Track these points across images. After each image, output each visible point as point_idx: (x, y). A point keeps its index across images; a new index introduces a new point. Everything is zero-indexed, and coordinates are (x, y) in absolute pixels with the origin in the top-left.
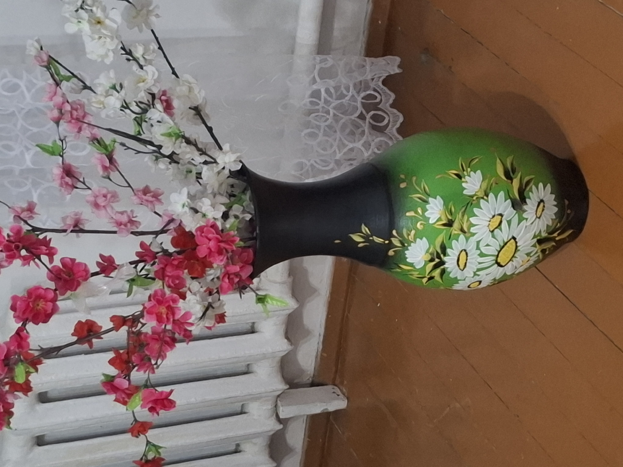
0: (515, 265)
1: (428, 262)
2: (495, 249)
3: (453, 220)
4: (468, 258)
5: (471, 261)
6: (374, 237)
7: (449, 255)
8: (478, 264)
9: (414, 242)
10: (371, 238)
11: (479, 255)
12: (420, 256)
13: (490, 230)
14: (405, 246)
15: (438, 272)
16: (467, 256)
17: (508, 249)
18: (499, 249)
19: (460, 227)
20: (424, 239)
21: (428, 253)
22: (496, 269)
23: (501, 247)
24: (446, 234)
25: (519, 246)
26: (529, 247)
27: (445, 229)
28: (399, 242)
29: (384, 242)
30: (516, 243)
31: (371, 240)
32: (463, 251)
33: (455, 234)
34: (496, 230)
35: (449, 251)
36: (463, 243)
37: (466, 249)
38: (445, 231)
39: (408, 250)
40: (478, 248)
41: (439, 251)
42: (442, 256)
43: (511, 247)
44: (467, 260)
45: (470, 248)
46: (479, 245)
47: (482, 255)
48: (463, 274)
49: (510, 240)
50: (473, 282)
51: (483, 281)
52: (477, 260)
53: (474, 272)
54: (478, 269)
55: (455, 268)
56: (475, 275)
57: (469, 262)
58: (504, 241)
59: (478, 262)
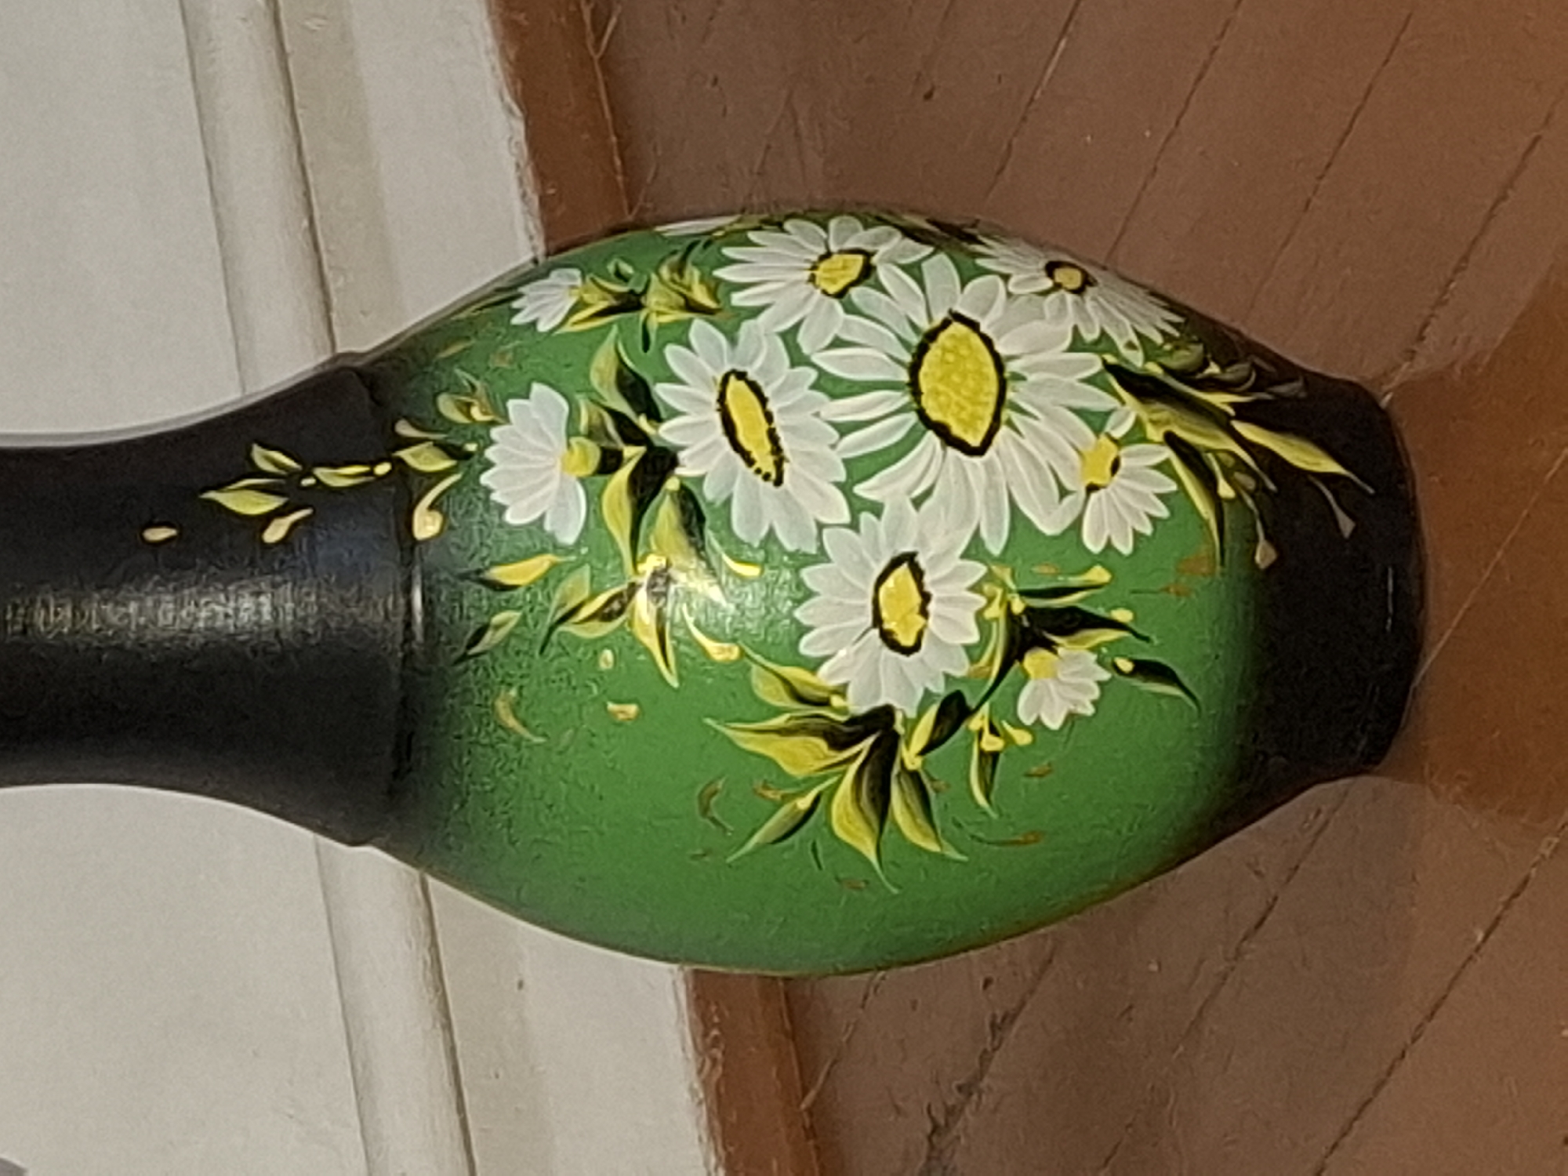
0: (1042, 460)
1: (600, 479)
2: (885, 357)
3: (639, 289)
4: (772, 406)
5: (793, 419)
6: (322, 473)
7: (675, 413)
8: (836, 434)
9: (499, 419)
10: (308, 482)
11: (815, 387)
12: (553, 466)
13: (825, 292)
14: (468, 456)
15: (665, 512)
16: (763, 401)
17: (950, 357)
18: (908, 358)
19: (682, 301)
20: (537, 388)
21: (578, 434)
22: (944, 456)
23: (914, 350)
24: (624, 337)
25: (1011, 358)
26: (1073, 379)
27: (610, 324)
28: (439, 452)
29: (371, 473)
30: (987, 341)
31: (309, 488)
32: (732, 378)
33: (662, 327)
34: (855, 293)
35: (662, 392)
36: (719, 347)
37: (740, 369)
38: (615, 330)
39: (488, 465)
40: (798, 359)
41: (623, 407)
42: (643, 422)
43: (964, 351)
44: (769, 417)
45: (758, 363)
46: (798, 347)
47: (831, 386)
48: (790, 507)
49: (945, 324)
50: (878, 570)
51: (922, 561)
52: (823, 414)
53: (845, 488)
54: (847, 462)
55: (734, 474)
56: (857, 506)
57: (791, 429)
58: (914, 327)
59: (835, 425)
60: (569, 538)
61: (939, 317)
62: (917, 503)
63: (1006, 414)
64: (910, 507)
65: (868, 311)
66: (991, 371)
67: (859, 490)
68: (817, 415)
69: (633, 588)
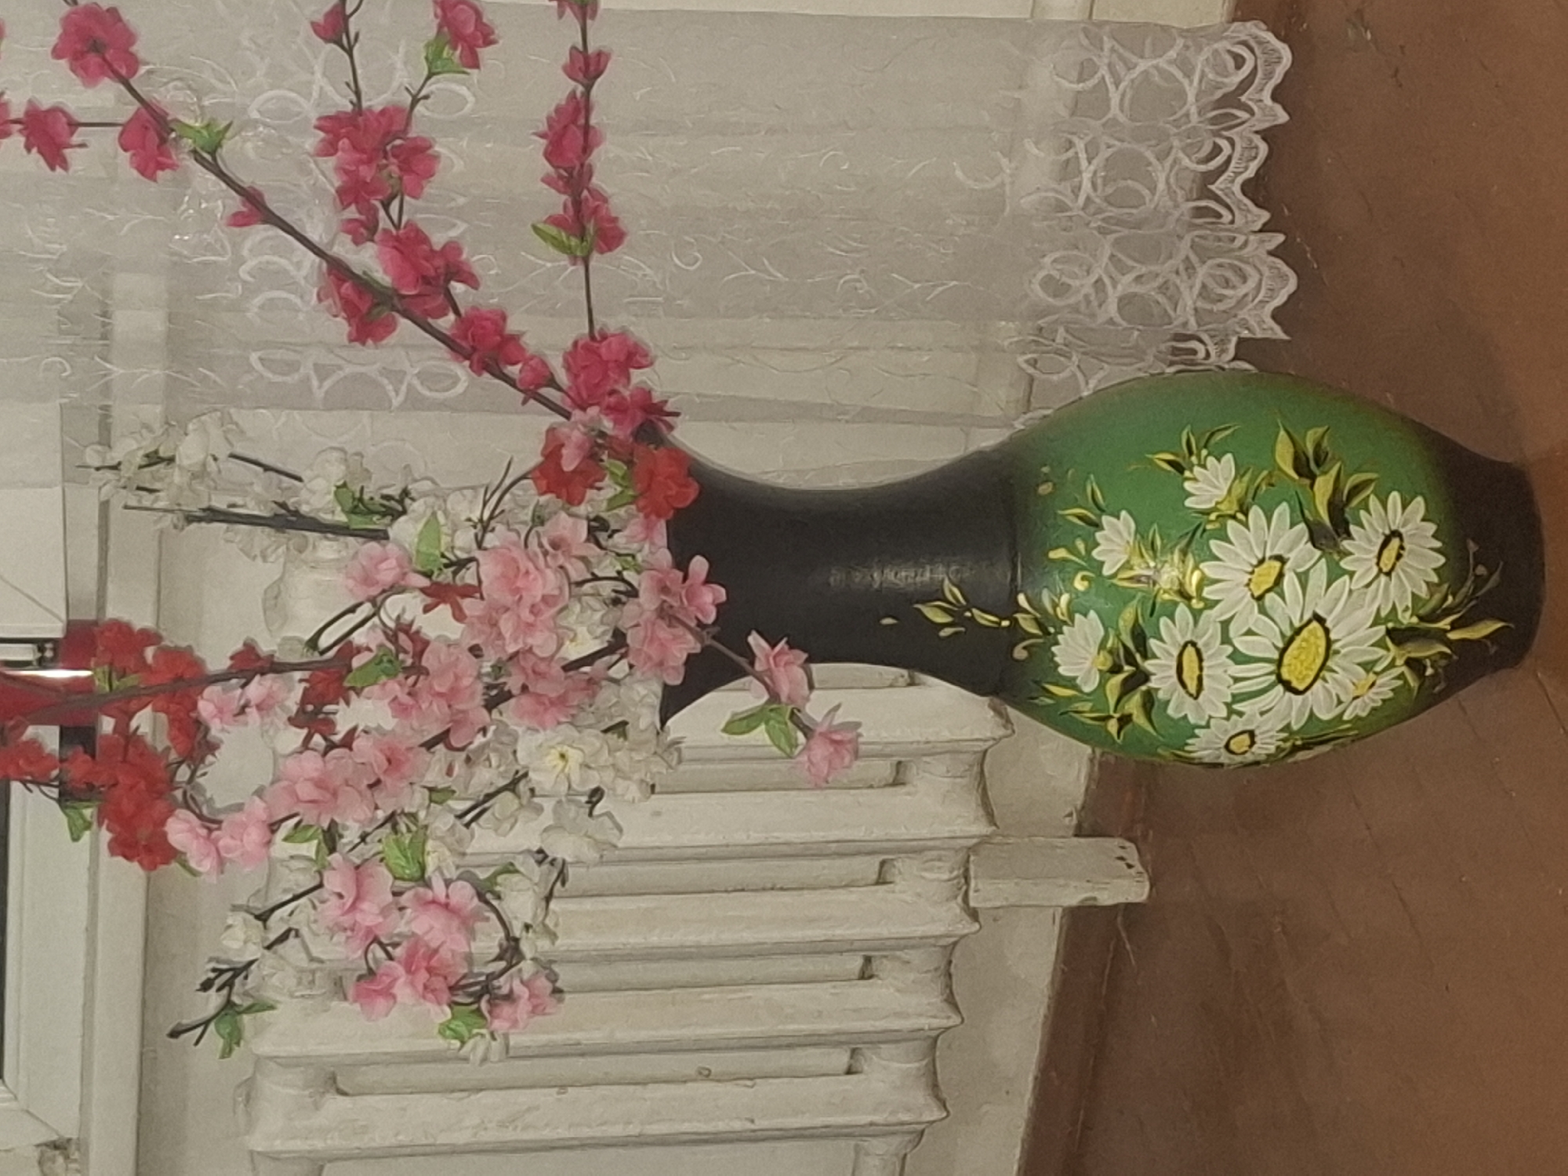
0: (1334, 694)
1: (1108, 674)
2: (1269, 644)
4: (1205, 664)
5: (1213, 672)
6: (975, 611)
7: (1155, 657)
8: (1231, 681)
9: (1069, 622)
10: (968, 614)
11: (1229, 657)
12: (1087, 659)
13: (1252, 596)
14: (1046, 633)
15: (1136, 700)
17: (1305, 643)
18: (1281, 645)
19: (1176, 584)
20: (1092, 614)
21: (1104, 650)
22: (1284, 697)
23: (1286, 639)
24: (1143, 602)
25: (1337, 641)
26: (1366, 646)
27: (1140, 589)
28: (1034, 623)
29: (1000, 624)
30: (1327, 631)
31: (967, 618)
32: (1189, 645)
33: (1164, 602)
34: (1268, 596)
35: (1153, 643)
36: (1188, 624)
37: (1194, 640)
39: (1057, 643)
40: (1226, 640)
41: (1130, 645)
43: (1312, 639)
44: (1201, 669)
45: (1205, 638)
46: (1228, 632)
47: (1237, 657)
48: (1199, 708)
49: (1309, 622)
50: (1233, 733)
51: (1257, 732)
52: (1229, 672)
53: (1228, 705)
54: (1234, 696)
55: (1175, 690)
56: (1231, 712)
57: (1209, 676)
58: (1291, 623)
59: (1233, 677)
60: (1087, 689)
61: (1307, 617)
62: (1262, 714)
63: (1325, 673)
64: (1258, 716)
65: (1270, 612)
66: (1322, 650)
67: (1237, 707)
68: (1225, 671)
69: (1111, 717)
